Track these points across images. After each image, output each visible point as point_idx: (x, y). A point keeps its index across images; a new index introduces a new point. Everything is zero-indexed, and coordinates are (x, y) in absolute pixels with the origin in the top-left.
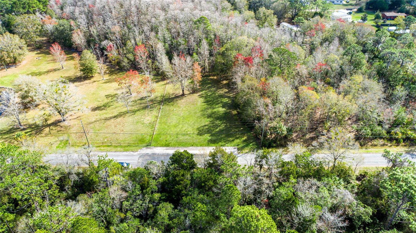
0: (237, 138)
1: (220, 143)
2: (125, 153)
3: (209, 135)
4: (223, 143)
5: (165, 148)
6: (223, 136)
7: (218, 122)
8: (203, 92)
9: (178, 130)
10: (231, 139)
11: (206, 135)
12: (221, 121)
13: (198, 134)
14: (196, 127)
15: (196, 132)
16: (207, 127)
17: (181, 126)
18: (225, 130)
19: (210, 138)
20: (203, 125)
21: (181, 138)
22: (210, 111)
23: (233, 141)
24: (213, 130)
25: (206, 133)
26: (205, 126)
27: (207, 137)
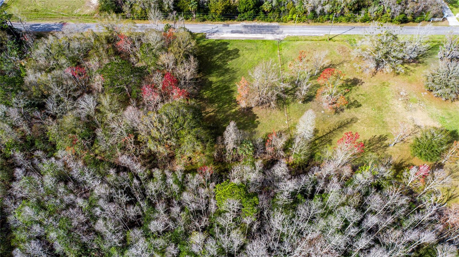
0: (204, 46)
1: (219, 42)
2: (296, 35)
3: (229, 49)
4: (216, 42)
5: (265, 39)
6: (216, 48)
7: (219, 63)
8: (234, 110)
9: (257, 55)
10: (210, 45)
11: (231, 49)
12: (216, 64)
13: (239, 50)
14: (241, 57)
15: (240, 52)
16: (230, 57)
17: (256, 59)
18: (213, 55)
19: (228, 46)
20: (234, 60)
21: (253, 46)
22: (227, 77)
23: (208, 44)
24: (224, 54)
25: (232, 51)
26: (232, 59)
27: (230, 48)
